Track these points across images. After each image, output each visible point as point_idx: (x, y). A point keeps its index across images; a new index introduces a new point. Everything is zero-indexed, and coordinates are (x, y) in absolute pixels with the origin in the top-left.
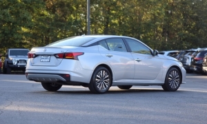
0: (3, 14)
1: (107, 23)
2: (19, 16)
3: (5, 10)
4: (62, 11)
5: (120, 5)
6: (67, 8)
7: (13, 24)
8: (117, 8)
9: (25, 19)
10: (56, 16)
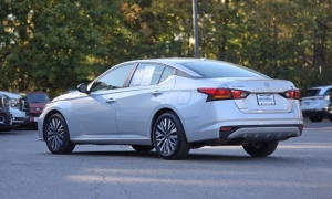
0: (58, 35)
1: (224, 45)
2: (83, 38)
3: (60, 29)
4: (151, 27)
5: (244, 14)
6: (158, 22)
7: (74, 50)
8: (239, 20)
9: (92, 42)
10: (141, 35)
